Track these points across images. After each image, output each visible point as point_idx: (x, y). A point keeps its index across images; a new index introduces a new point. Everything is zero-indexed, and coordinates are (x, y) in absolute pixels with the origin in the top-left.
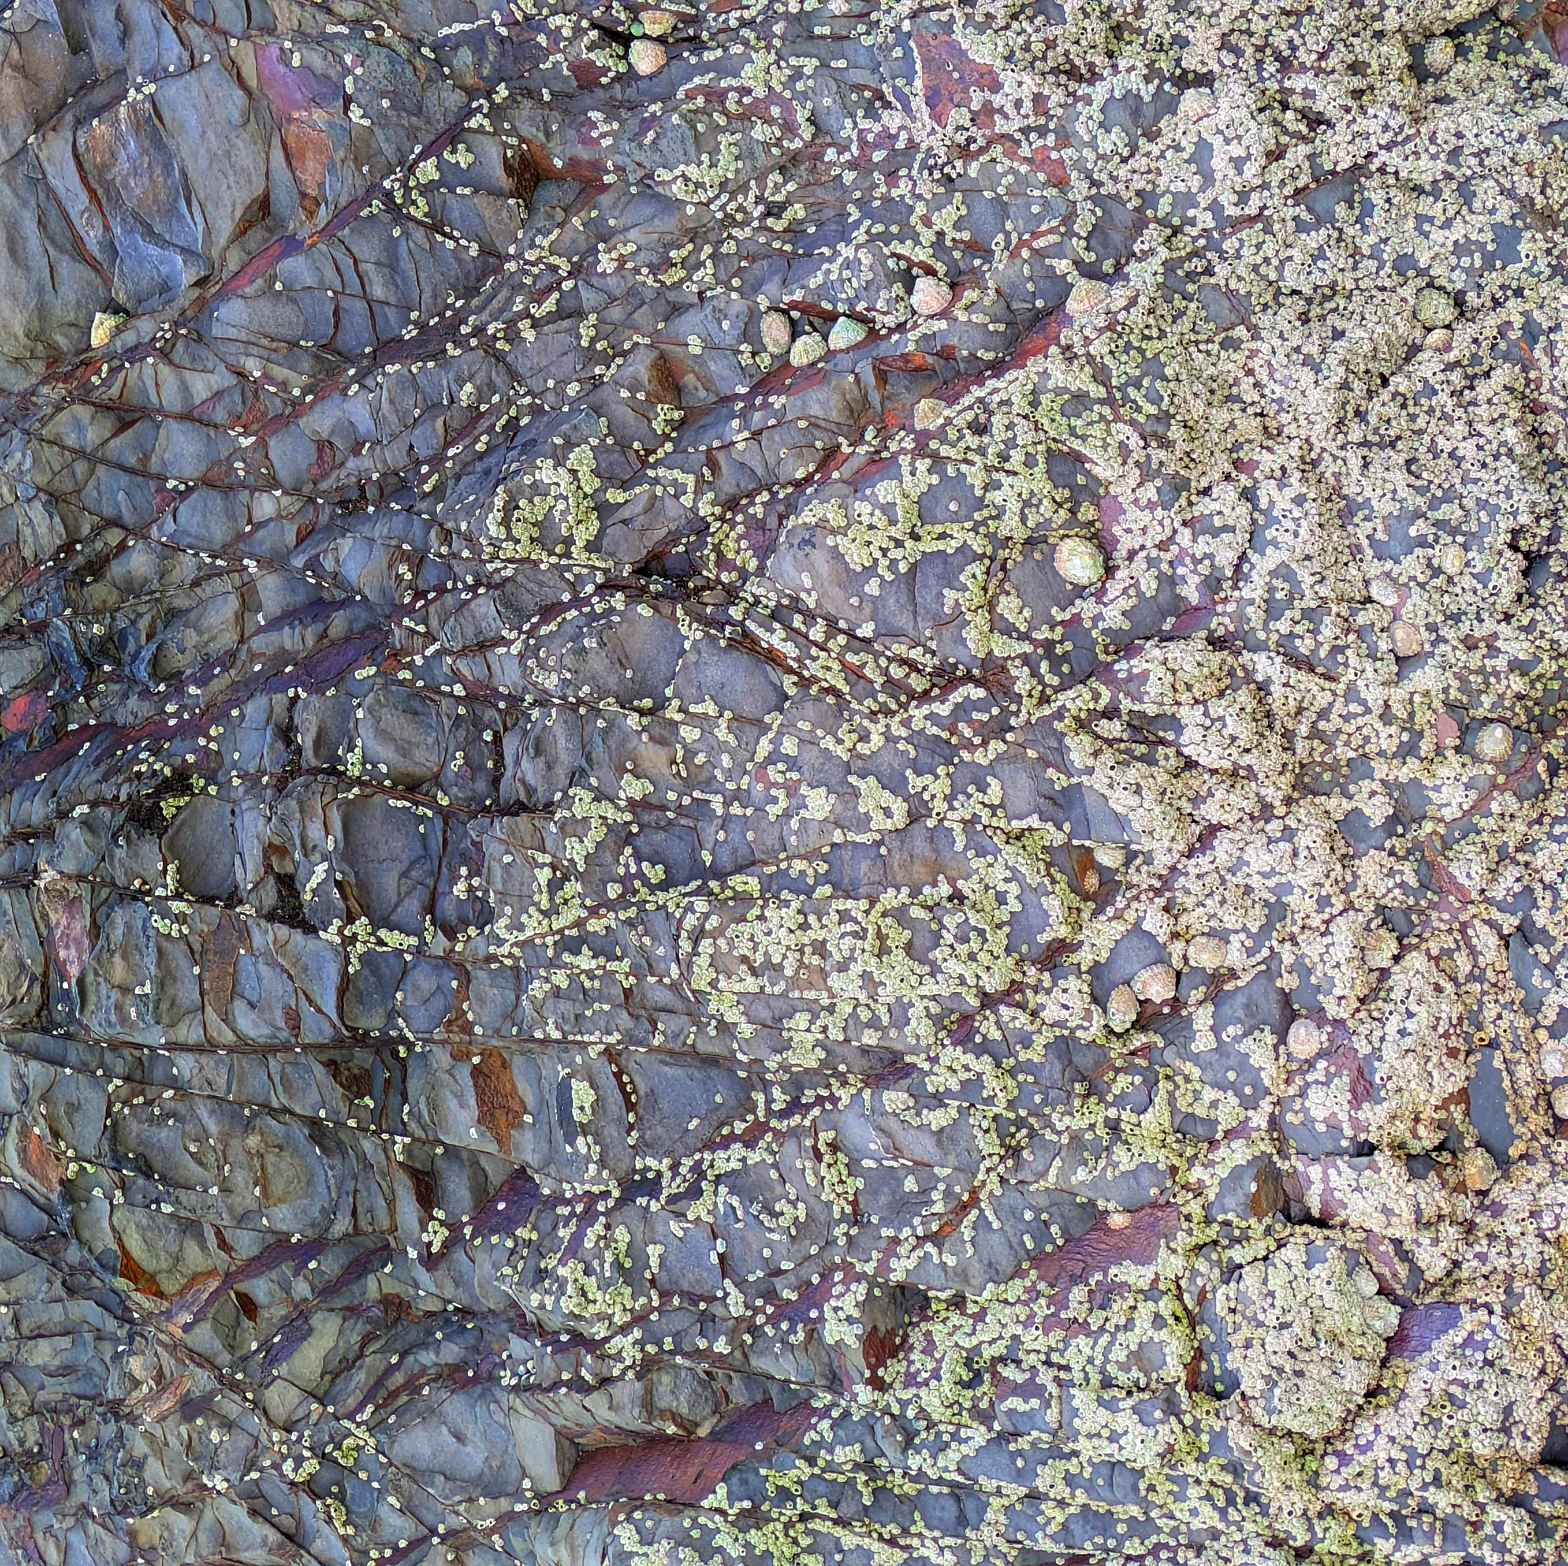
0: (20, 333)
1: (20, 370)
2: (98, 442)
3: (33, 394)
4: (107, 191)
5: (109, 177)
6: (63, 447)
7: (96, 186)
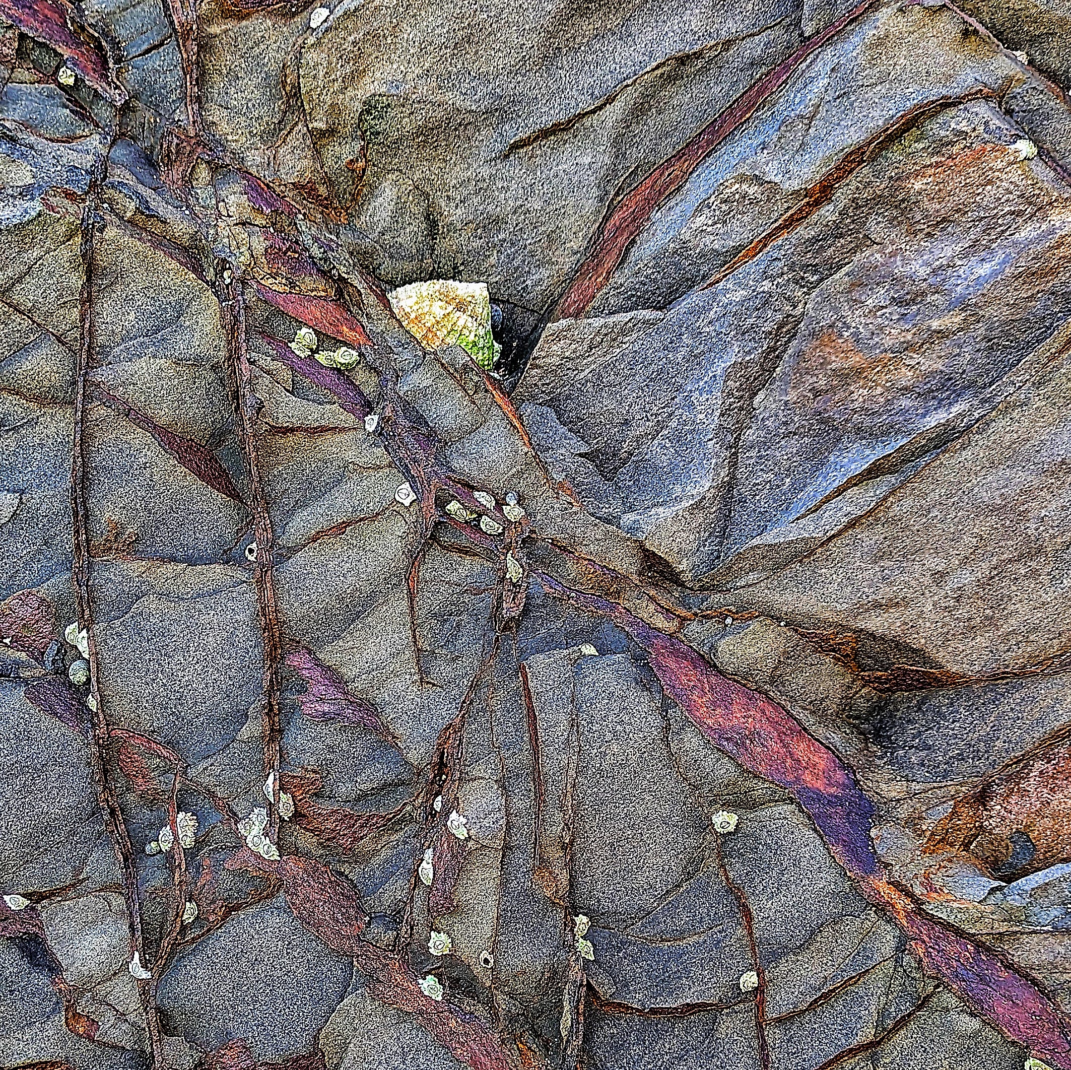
0: (369, 87)
1: (270, 114)
2: (133, 395)
3: (215, 168)
4: (836, 232)
5: (876, 227)
6: (88, 300)
7: (842, 196)
